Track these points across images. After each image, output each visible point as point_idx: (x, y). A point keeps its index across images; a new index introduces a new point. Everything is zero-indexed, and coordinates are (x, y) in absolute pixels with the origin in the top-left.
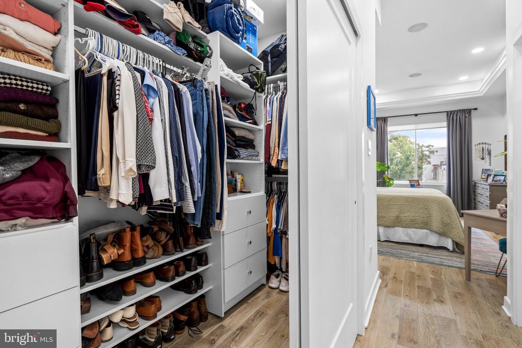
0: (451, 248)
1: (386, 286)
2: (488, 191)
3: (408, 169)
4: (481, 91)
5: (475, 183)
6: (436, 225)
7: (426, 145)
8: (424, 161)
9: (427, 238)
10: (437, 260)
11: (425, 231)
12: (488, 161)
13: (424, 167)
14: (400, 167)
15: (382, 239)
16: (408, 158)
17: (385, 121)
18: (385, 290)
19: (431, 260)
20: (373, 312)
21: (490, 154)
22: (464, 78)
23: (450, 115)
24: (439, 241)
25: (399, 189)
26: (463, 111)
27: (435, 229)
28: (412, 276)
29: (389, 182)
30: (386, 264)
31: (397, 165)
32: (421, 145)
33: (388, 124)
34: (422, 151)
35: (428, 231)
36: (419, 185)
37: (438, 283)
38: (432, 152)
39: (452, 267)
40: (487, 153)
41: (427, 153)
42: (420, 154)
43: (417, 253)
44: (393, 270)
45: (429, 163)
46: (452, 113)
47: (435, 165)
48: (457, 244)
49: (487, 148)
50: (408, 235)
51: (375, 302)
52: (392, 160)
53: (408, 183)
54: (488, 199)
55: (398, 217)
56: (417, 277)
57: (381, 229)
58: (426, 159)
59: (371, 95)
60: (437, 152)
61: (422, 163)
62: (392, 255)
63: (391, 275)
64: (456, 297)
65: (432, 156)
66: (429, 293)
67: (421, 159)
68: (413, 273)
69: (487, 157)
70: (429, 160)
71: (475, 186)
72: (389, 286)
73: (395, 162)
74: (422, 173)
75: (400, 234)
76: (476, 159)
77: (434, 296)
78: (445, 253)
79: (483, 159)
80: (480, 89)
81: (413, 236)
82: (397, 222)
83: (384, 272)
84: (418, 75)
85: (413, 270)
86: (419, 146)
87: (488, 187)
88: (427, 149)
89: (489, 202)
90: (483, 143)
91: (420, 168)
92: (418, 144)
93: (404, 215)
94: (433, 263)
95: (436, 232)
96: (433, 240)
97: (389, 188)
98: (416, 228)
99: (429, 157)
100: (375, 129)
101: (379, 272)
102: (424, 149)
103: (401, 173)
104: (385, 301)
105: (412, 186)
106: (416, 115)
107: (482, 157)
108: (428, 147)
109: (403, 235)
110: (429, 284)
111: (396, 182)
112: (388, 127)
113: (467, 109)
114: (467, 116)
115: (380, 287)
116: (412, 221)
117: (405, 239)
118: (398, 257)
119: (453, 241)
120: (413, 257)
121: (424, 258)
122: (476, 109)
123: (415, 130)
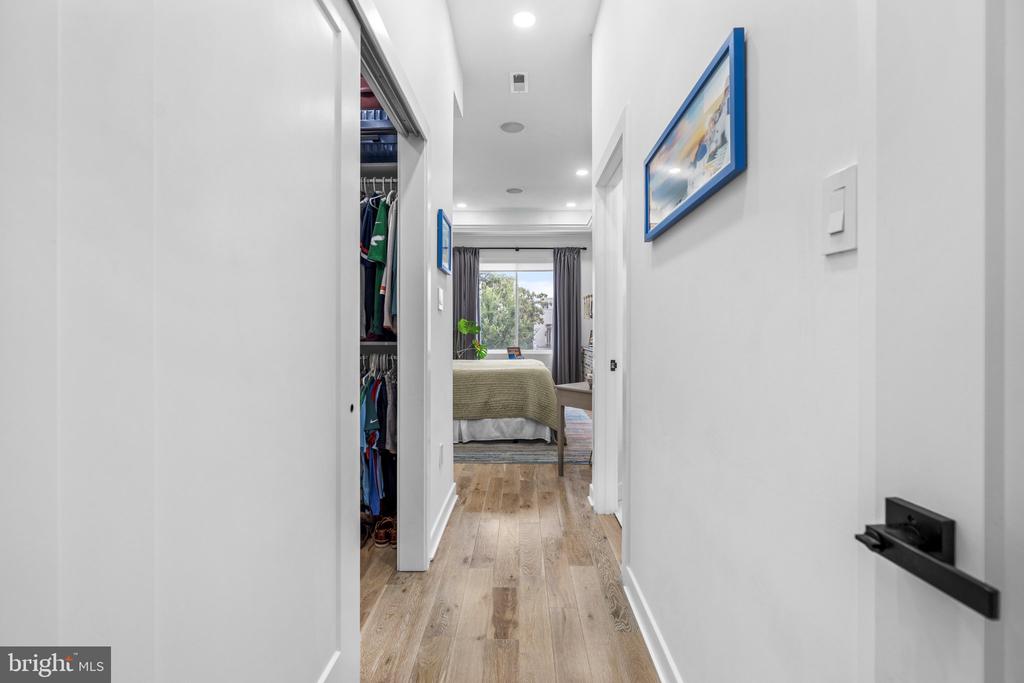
0: (548, 440)
1: (464, 502)
4: (589, 225)
5: (583, 349)
6: (532, 409)
7: (537, 293)
8: (535, 318)
9: (522, 429)
10: (531, 458)
11: (519, 419)
14: (503, 327)
15: (466, 439)
16: (513, 314)
17: (475, 255)
18: (462, 508)
19: (523, 458)
20: (443, 539)
22: (571, 205)
23: (558, 253)
24: (535, 432)
25: (493, 362)
26: (572, 250)
27: (531, 415)
28: (499, 483)
29: (480, 352)
30: (467, 473)
31: (498, 324)
32: (531, 293)
33: (480, 259)
34: (533, 303)
35: (523, 419)
36: (520, 354)
37: (527, 486)
38: (546, 305)
39: (547, 463)
41: (539, 306)
42: (530, 308)
43: (509, 452)
44: (475, 481)
45: (542, 321)
46: (559, 251)
47: (547, 326)
48: (554, 433)
50: (499, 429)
51: (447, 525)
52: (490, 316)
53: (505, 351)
55: (486, 403)
56: (504, 484)
57: (464, 425)
58: (538, 316)
59: (444, 221)
61: (532, 321)
62: (478, 460)
63: (472, 487)
64: (545, 498)
65: (545, 311)
66: (516, 499)
67: (531, 315)
68: (501, 479)
70: (541, 316)
72: (468, 501)
73: (495, 319)
74: (532, 338)
75: (489, 429)
77: (521, 503)
78: (541, 446)
80: (588, 223)
81: (505, 428)
82: (487, 411)
83: (462, 485)
84: (519, 191)
85: (501, 475)
86: (528, 295)
88: (539, 299)
91: (530, 329)
92: (528, 291)
93: (495, 399)
94: (526, 462)
95: (532, 420)
96: (528, 432)
97: (481, 360)
98: (510, 417)
99: (542, 313)
100: (451, 273)
101: (455, 484)
102: (535, 299)
103: (504, 336)
104: (461, 521)
105: (511, 357)
106: (517, 249)
108: (540, 296)
109: (493, 430)
110: (518, 489)
111: (489, 352)
112: (481, 265)
113: (576, 248)
114: (576, 256)
115: (456, 506)
116: (505, 407)
117: (496, 435)
118: (484, 462)
119: (551, 429)
120: (504, 459)
121: (516, 457)
122: (585, 249)
123: (516, 271)
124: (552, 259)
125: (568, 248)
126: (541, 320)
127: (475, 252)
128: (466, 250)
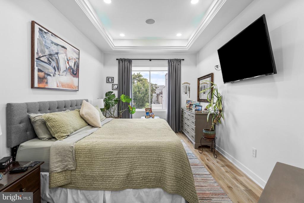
2: (194, 118)
3: (147, 96)
4: (187, 47)
5: (182, 109)
12: (189, 95)
13: (153, 95)
14: (143, 95)
16: (146, 91)
17: (130, 62)
21: (189, 90)
23: (170, 61)
26: (177, 60)
29: (132, 111)
31: (142, 94)
33: (133, 65)
34: (153, 87)
38: (156, 88)
40: (188, 89)
42: (152, 89)
46: (171, 61)
47: (157, 94)
49: (188, 86)
54: (194, 124)
55: (128, 175)
58: (154, 91)
60: (158, 87)
61: (152, 93)
67: (152, 91)
69: (188, 92)
70: (155, 91)
71: (183, 112)
73: (141, 92)
74: (152, 98)
76: (183, 93)
79: (186, 93)
80: (187, 45)
86: (151, 85)
87: (194, 116)
89: (195, 127)
90: (186, 83)
91: (152, 95)
92: (151, 83)
93: (136, 171)
99: (155, 90)
105: (147, 114)
106: (150, 60)
107: (185, 92)
108: (155, 85)
112: (132, 67)
113: (179, 59)
114: (179, 64)
122: (183, 60)
123: (150, 71)
124: (167, 65)
125: (175, 59)
126: (155, 92)
127: (130, 61)
128: (125, 60)
